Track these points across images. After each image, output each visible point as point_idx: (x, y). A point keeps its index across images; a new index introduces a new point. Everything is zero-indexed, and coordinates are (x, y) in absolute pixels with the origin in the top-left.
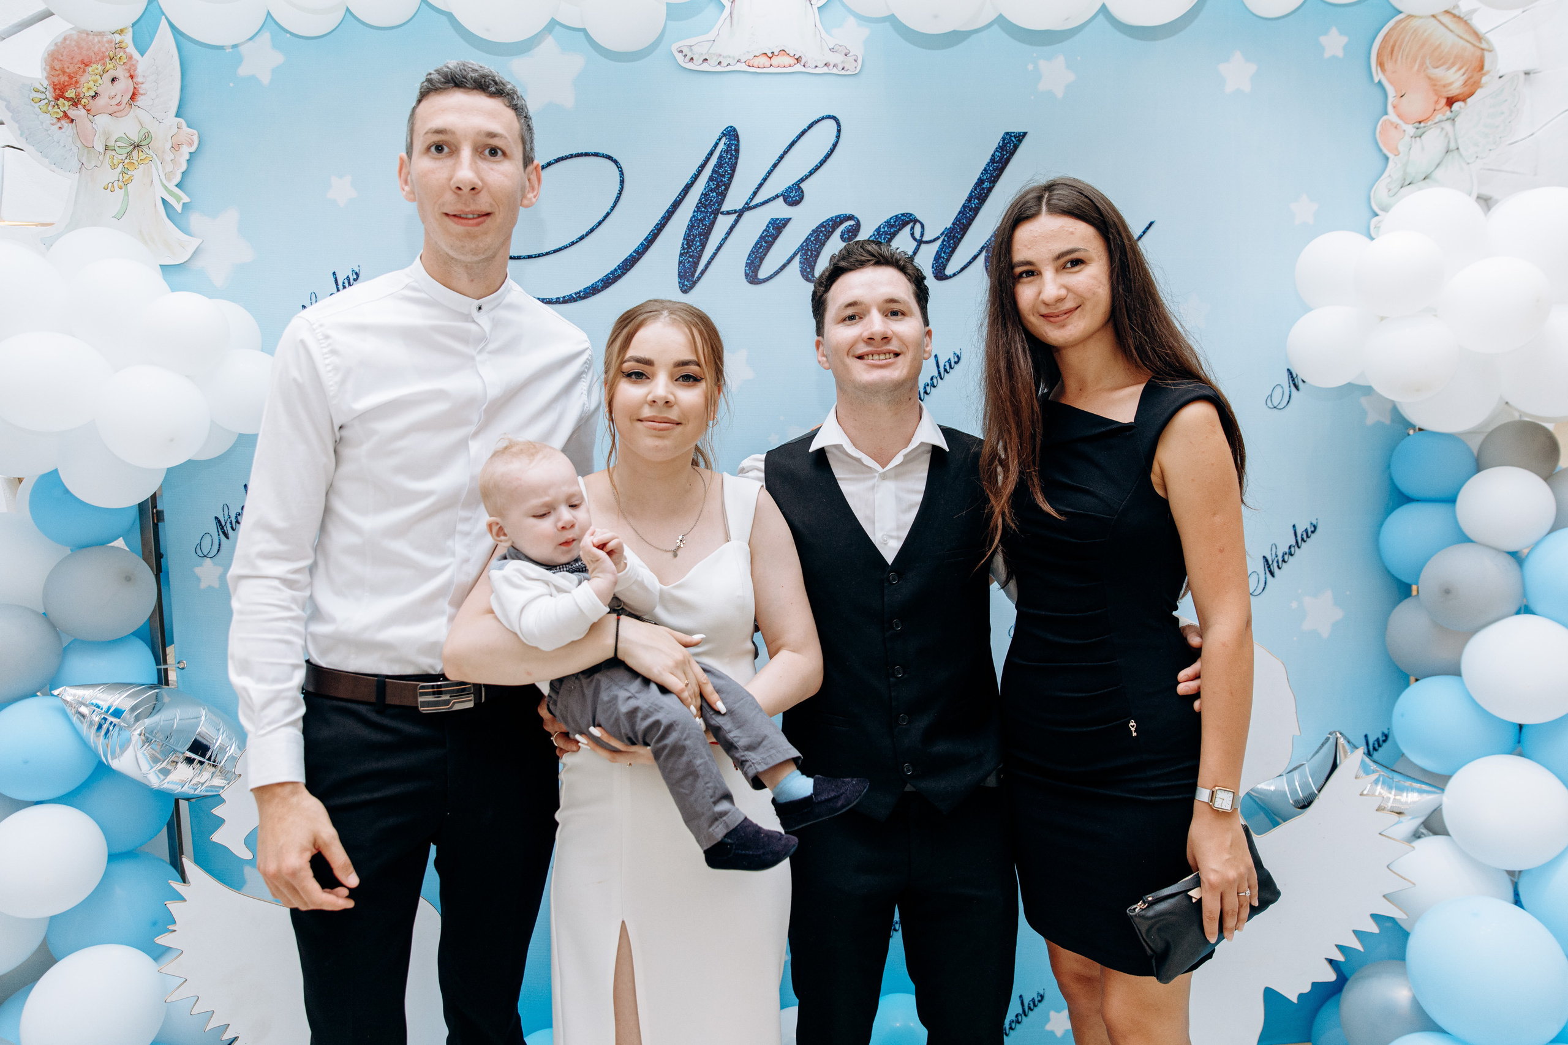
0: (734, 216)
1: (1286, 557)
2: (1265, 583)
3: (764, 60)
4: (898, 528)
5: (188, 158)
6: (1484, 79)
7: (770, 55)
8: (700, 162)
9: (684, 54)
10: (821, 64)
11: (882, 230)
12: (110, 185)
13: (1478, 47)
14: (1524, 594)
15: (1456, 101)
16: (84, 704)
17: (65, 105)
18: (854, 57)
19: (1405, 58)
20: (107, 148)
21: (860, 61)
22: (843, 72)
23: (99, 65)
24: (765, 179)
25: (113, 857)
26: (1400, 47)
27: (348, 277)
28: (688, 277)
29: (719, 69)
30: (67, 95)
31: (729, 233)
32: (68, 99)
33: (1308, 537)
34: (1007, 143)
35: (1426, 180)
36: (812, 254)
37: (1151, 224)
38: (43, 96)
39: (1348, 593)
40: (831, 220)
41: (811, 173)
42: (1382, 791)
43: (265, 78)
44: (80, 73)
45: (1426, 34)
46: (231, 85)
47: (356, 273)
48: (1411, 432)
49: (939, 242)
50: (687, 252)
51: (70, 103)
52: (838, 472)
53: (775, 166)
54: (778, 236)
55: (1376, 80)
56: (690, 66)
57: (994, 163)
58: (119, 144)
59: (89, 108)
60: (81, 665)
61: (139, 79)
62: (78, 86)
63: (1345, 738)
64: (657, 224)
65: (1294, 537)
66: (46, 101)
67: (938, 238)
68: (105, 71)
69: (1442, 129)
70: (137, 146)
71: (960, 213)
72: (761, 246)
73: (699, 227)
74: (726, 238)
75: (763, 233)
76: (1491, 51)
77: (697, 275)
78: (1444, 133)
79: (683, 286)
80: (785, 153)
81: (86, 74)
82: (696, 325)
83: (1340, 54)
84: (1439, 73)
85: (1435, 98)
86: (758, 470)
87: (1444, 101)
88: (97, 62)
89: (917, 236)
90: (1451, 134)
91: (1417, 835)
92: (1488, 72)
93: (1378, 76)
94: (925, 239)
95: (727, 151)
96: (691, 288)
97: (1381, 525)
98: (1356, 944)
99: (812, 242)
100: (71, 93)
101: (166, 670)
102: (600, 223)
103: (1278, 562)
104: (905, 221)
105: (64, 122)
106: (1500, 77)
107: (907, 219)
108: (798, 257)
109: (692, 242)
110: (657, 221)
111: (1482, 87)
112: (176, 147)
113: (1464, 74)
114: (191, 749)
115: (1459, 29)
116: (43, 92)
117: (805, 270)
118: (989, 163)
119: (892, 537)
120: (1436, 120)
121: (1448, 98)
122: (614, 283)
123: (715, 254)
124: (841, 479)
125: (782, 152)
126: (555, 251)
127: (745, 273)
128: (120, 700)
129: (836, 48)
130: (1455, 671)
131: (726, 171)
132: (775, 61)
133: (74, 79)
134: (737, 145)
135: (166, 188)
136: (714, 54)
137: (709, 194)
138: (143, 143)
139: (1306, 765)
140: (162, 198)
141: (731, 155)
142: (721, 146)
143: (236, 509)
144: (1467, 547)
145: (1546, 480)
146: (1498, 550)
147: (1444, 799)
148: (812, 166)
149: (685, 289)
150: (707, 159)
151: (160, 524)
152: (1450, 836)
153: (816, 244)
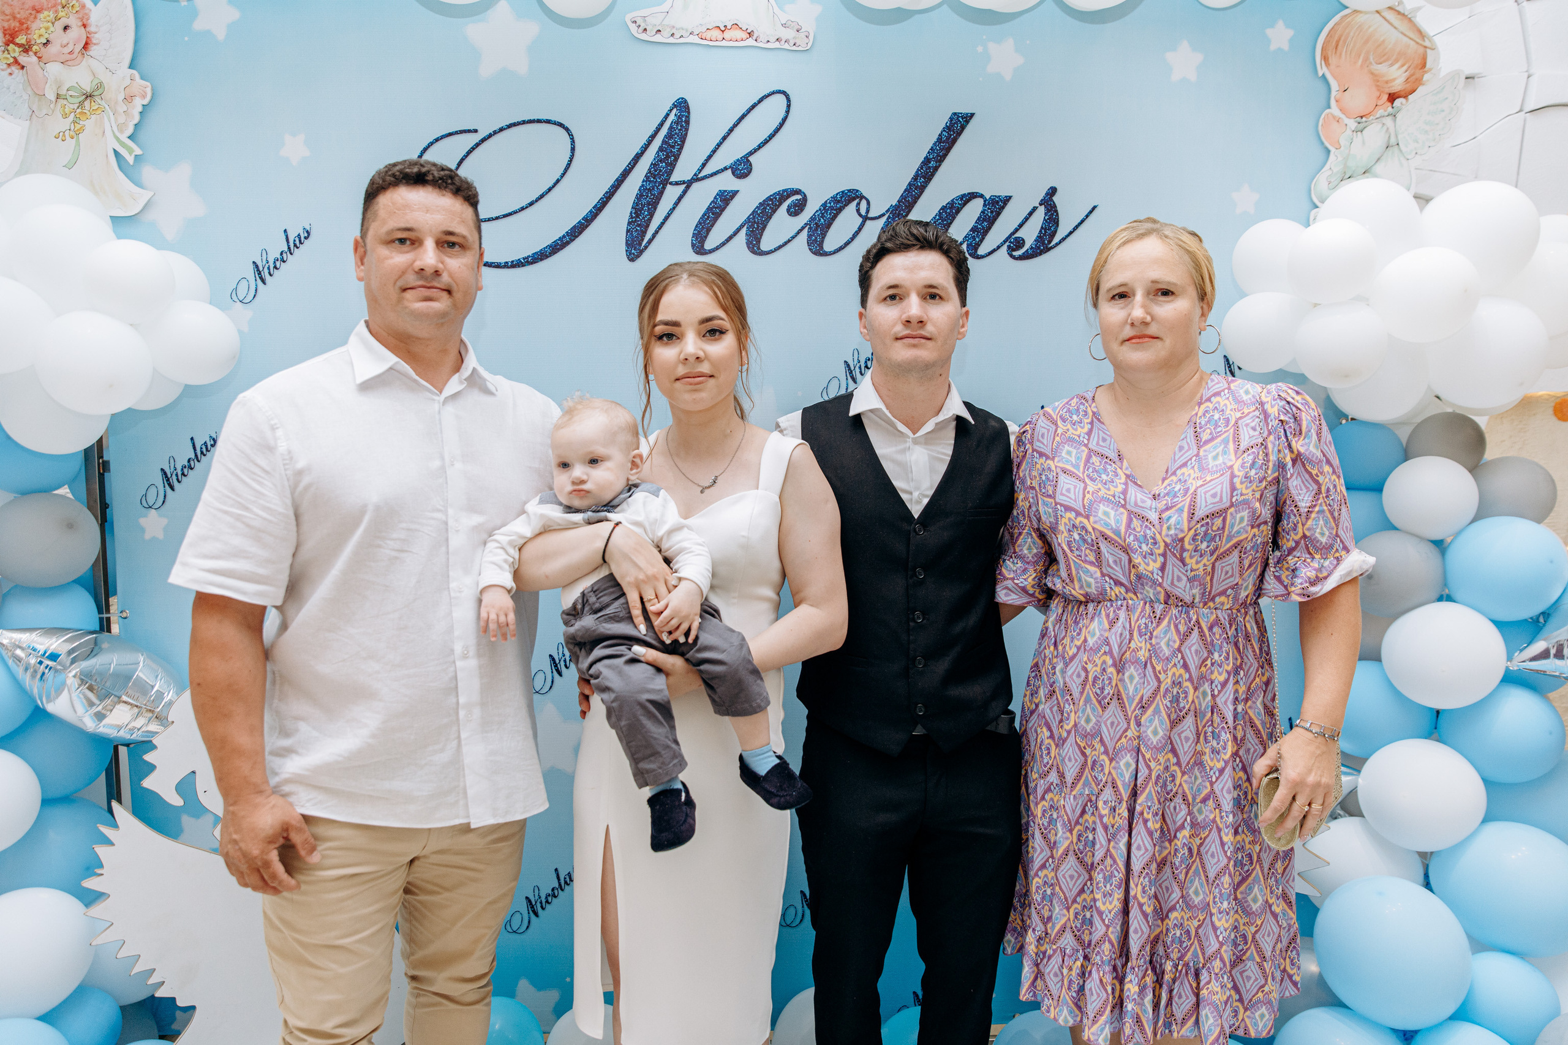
0: (683, 187)
3: (716, 34)
5: (140, 109)
6: (1426, 77)
7: (723, 29)
8: (650, 132)
10: (773, 39)
11: (829, 205)
12: (61, 134)
13: (1421, 45)
14: (1445, 584)
15: (1399, 97)
16: (20, 647)
18: (807, 34)
20: (58, 97)
21: (811, 37)
22: (794, 48)
24: (714, 152)
25: (46, 802)
26: (1345, 42)
27: (299, 235)
28: (635, 246)
29: (671, 40)
31: (677, 204)
32: (19, 45)
34: (956, 123)
35: (1366, 175)
36: (758, 226)
37: (1094, 208)
40: (778, 193)
41: (760, 147)
43: (221, 34)
45: (1371, 30)
46: (186, 39)
47: (307, 232)
48: (1344, 422)
49: (884, 219)
50: (636, 220)
53: (724, 138)
54: (725, 208)
55: (1320, 74)
56: (644, 36)
57: (940, 143)
58: (70, 93)
60: (21, 609)
61: (92, 29)
64: (607, 193)
67: (883, 215)
68: (57, 19)
70: (89, 96)
71: (905, 191)
72: (708, 217)
73: (648, 196)
74: (674, 208)
75: (711, 204)
77: (644, 243)
78: (1385, 128)
79: (631, 254)
80: (735, 126)
83: (1286, 47)
84: (1382, 69)
85: (1378, 94)
87: (1386, 97)
89: (863, 212)
90: (1392, 130)
92: (1430, 70)
93: (1322, 70)
94: (870, 215)
95: (677, 123)
96: (638, 256)
99: (759, 215)
101: (108, 619)
102: (550, 190)
104: (850, 197)
105: (15, 69)
107: (854, 196)
108: (744, 230)
109: (641, 211)
110: (606, 189)
112: (129, 99)
115: (1402, 26)
117: (751, 243)
118: (936, 143)
120: (1378, 116)
122: (562, 248)
123: (662, 224)
125: (731, 125)
126: (505, 216)
127: (692, 242)
128: (56, 644)
130: (1376, 657)
131: (676, 142)
132: (727, 35)
134: (688, 117)
135: (117, 139)
137: (659, 164)
138: (95, 93)
140: (115, 151)
141: (682, 126)
142: (672, 117)
143: (181, 462)
144: (1393, 532)
145: (1470, 471)
146: (1421, 538)
147: (1360, 780)
148: (762, 140)
149: (632, 258)
150: (658, 130)
151: (105, 474)
152: (1364, 817)
153: (762, 217)
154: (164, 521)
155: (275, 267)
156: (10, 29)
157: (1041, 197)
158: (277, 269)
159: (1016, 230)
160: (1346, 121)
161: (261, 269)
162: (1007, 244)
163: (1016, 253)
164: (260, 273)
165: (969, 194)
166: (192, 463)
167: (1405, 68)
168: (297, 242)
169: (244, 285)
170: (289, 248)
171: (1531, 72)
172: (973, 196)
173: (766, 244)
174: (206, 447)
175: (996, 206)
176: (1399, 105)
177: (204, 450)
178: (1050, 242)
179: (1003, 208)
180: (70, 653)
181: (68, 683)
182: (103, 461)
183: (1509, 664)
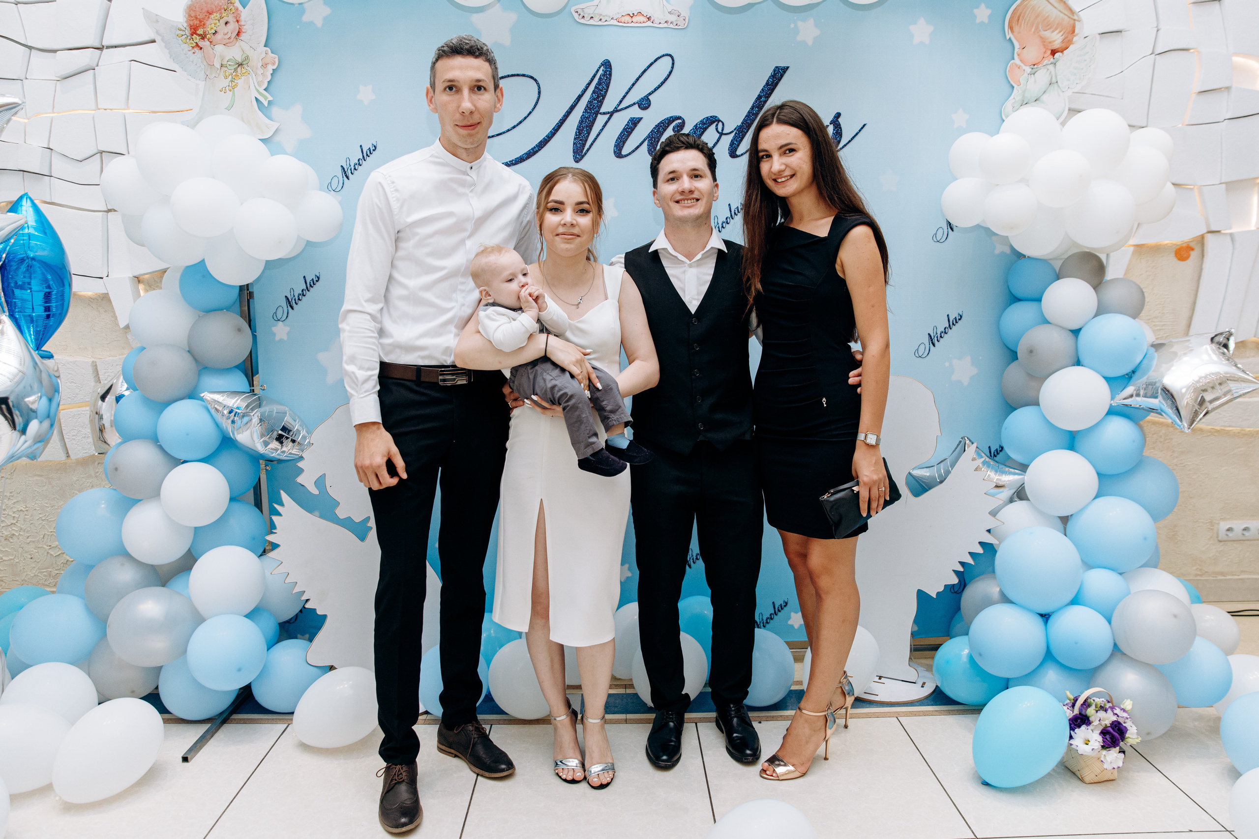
0: (608, 116)
1: (943, 335)
2: (929, 350)
3: (628, 19)
4: (698, 294)
6: (1075, 39)
7: (632, 15)
8: (587, 81)
10: (663, 22)
11: (698, 126)
12: (224, 88)
13: (1072, 19)
14: (1076, 355)
16: (217, 403)
17: (197, 38)
18: (684, 18)
20: (222, 66)
21: (687, 20)
22: (676, 27)
24: (627, 93)
26: (1023, 17)
27: (369, 148)
28: (579, 153)
29: (600, 23)
31: (604, 126)
32: (199, 35)
34: (777, 73)
35: (1037, 102)
36: (655, 140)
37: (864, 125)
38: (184, 33)
39: (981, 358)
40: (667, 119)
41: (655, 90)
42: (990, 473)
43: (319, 23)
45: (1040, 9)
46: (298, 27)
47: (375, 146)
49: (733, 134)
50: (579, 137)
51: (200, 37)
52: (665, 263)
53: (633, 85)
54: (634, 128)
55: (1008, 38)
56: (582, 21)
57: (768, 86)
58: (229, 63)
61: (242, 23)
62: (205, 27)
63: (970, 440)
64: (561, 120)
65: (948, 322)
66: (186, 36)
67: (732, 132)
68: (221, 18)
69: (1048, 69)
70: (240, 65)
71: (746, 116)
72: (624, 134)
73: (586, 122)
74: (603, 129)
75: (625, 126)
76: (1080, 21)
77: (584, 152)
78: (1049, 72)
79: (576, 158)
80: (640, 77)
81: (210, 19)
82: (587, 182)
83: (986, 21)
84: (1047, 34)
85: (1044, 50)
86: (621, 263)
87: (1049, 52)
88: (216, 12)
89: (720, 130)
90: (1053, 73)
91: (1011, 501)
92: (1077, 34)
94: (724, 132)
95: (604, 75)
96: (581, 160)
97: (1000, 316)
98: (970, 560)
99: (655, 133)
100: (200, 31)
102: (525, 118)
103: (937, 337)
104: (712, 120)
105: (196, 49)
106: (1085, 38)
107: (714, 120)
108: (646, 142)
109: (582, 131)
110: (560, 118)
111: (1073, 44)
112: (264, 66)
113: (1062, 36)
114: (282, 430)
116: (185, 31)
118: (765, 86)
119: (695, 299)
120: (1044, 64)
121: (1052, 50)
122: (533, 155)
123: (596, 139)
124: (667, 267)
125: (638, 76)
126: (498, 135)
127: (614, 151)
128: (238, 402)
129: (673, 11)
130: (1036, 403)
131: (603, 87)
132: (634, 19)
133: (203, 23)
134: (611, 72)
135: (258, 91)
136: (597, 14)
137: (592, 102)
138: (244, 63)
139: (948, 459)
140: (256, 97)
141: (607, 77)
142: (601, 72)
143: (298, 291)
144: (1047, 326)
145: (1095, 288)
146: (1063, 328)
147: (1026, 478)
148: (656, 85)
150: (592, 80)
151: (251, 301)
152: (1028, 500)
153: (657, 134)
154: (288, 329)
155: (355, 169)
157: (831, 119)
158: (356, 170)
160: (1024, 67)
161: (346, 170)
164: (345, 173)
166: (304, 292)
167: (1062, 33)
168: (369, 153)
169: (335, 180)
170: (363, 157)
171: (1159, 27)
174: (313, 283)
180: (247, 407)
181: (254, 421)
182: (249, 292)
183: (1112, 402)
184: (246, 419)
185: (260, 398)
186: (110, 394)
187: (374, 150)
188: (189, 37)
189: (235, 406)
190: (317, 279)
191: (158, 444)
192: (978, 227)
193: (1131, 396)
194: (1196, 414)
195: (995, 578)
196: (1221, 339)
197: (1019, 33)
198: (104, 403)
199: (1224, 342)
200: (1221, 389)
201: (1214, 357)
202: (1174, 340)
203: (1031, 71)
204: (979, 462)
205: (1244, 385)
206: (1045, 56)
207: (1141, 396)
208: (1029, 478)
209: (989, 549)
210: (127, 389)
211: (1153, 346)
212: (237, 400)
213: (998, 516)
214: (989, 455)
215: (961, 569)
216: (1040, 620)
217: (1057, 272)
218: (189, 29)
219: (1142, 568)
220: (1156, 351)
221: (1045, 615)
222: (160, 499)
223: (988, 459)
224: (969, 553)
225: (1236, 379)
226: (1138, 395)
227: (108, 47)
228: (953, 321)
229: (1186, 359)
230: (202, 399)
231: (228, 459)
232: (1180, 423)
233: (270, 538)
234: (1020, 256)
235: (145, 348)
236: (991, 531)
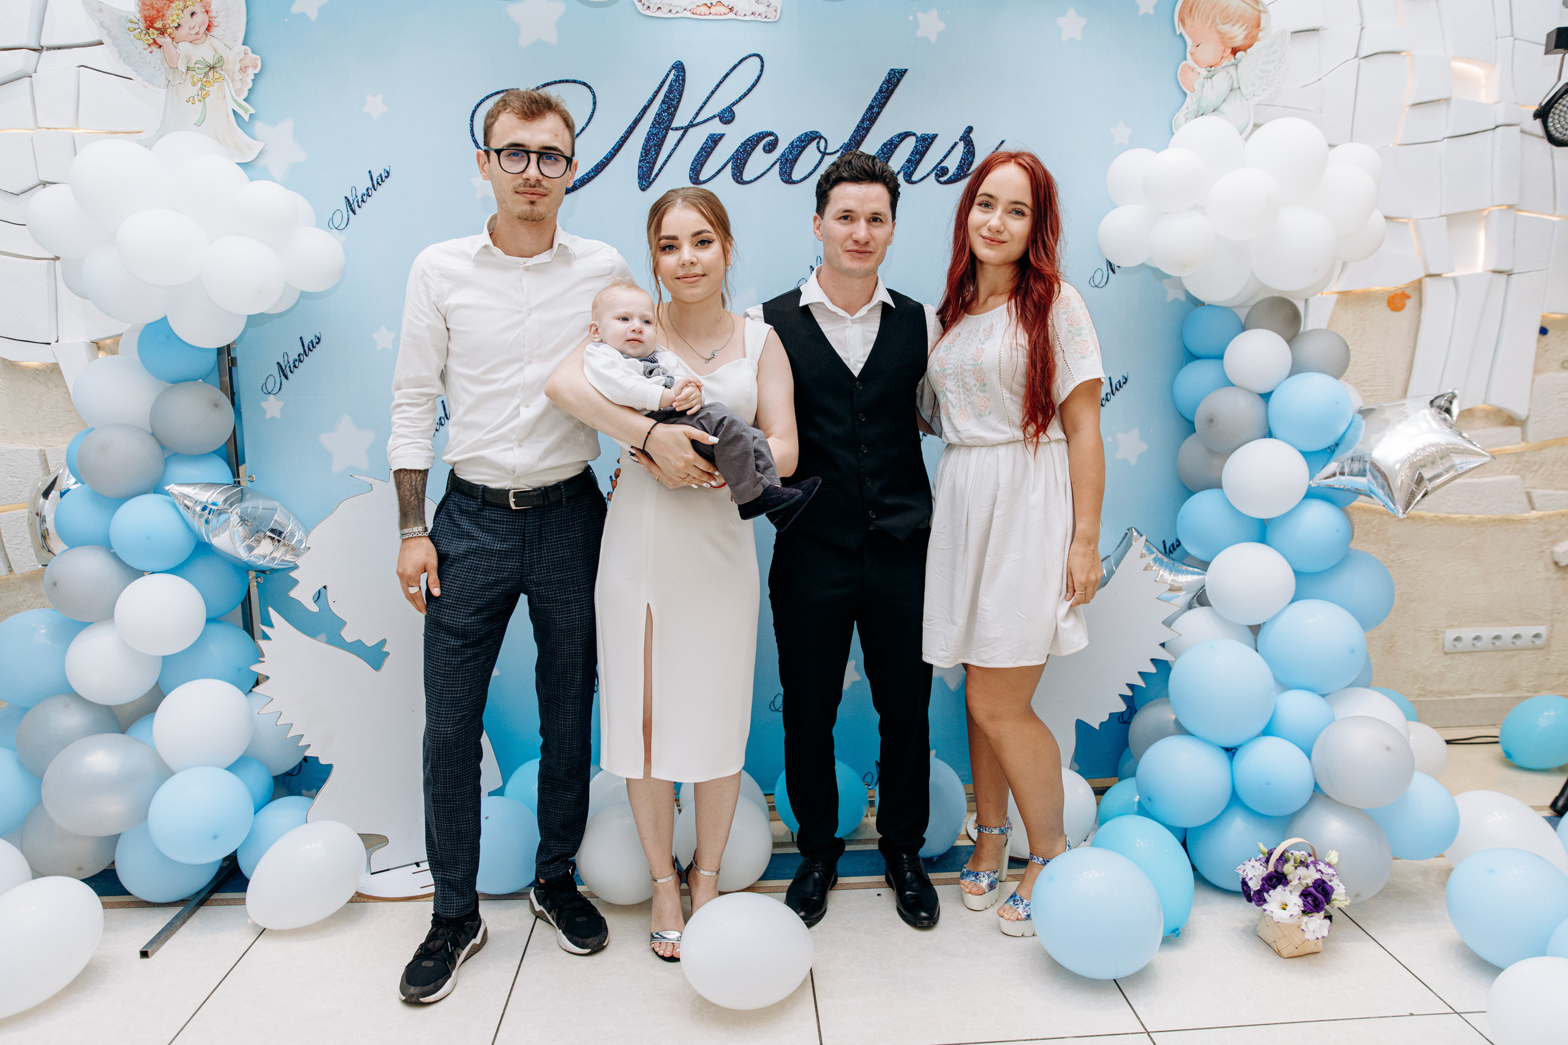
0: (681, 132)
3: (704, 9)
5: (253, 78)
6: (1260, 35)
7: (710, 5)
8: (655, 88)
9: (642, 3)
10: (748, 13)
11: (795, 144)
12: (192, 98)
14: (1267, 424)
16: (187, 498)
17: (154, 34)
18: (775, 8)
19: (1200, 17)
20: (188, 69)
21: (779, 11)
22: (766, 20)
23: (181, 2)
24: (705, 103)
26: (1197, 7)
27: (381, 175)
29: (670, 15)
30: (156, 25)
31: (677, 145)
32: (157, 29)
33: (1120, 387)
34: (892, 78)
35: (1215, 112)
36: (741, 161)
37: (1002, 142)
39: (1151, 430)
40: (756, 135)
41: (741, 99)
42: (1163, 573)
43: (313, 15)
44: (166, 8)
46: (286, 20)
47: (387, 172)
50: (645, 159)
51: (159, 32)
53: (713, 93)
54: (715, 147)
55: (1178, 33)
56: (647, 13)
57: (881, 93)
58: (198, 66)
59: (173, 37)
60: (181, 470)
61: (213, 14)
62: (164, 18)
63: (1138, 532)
64: (622, 137)
66: (139, 30)
68: (186, 7)
69: (1228, 72)
70: (212, 68)
71: (855, 131)
72: (702, 155)
73: (654, 139)
74: (675, 149)
75: (703, 145)
76: (1266, 12)
77: (652, 176)
78: (1229, 75)
79: (642, 185)
80: (721, 82)
81: (171, 9)
83: (1152, 12)
84: (1226, 28)
85: (1223, 48)
87: (1229, 51)
89: (822, 149)
90: (1235, 77)
91: (1190, 607)
92: (1263, 29)
94: (827, 151)
95: (676, 81)
96: (648, 187)
97: (1175, 377)
98: (1140, 682)
99: (741, 153)
100: (159, 25)
101: (240, 478)
104: (812, 137)
105: (154, 48)
107: (815, 136)
108: (730, 165)
109: (649, 152)
110: (622, 135)
111: (1258, 40)
112: (244, 69)
116: (137, 23)
117: (736, 174)
118: (878, 93)
120: (1224, 66)
121: (1233, 48)
122: (588, 182)
123: (666, 161)
125: (718, 82)
127: (690, 176)
130: (1219, 486)
131: (675, 96)
132: (713, 10)
133: (161, 13)
134: (684, 76)
135: (235, 101)
137: (662, 114)
138: (217, 65)
139: (1112, 557)
140: (233, 110)
141: (679, 83)
142: (671, 77)
143: (293, 356)
144: (1230, 390)
145: (1289, 341)
146: (1250, 391)
147: (1207, 578)
148: (742, 93)
149: (643, 189)
150: (661, 87)
151: (233, 368)
152: (1210, 605)
153: (744, 155)
154: (281, 404)
155: (363, 201)
156: (150, 16)
157: (961, 135)
159: (942, 161)
160: (1199, 70)
161: (351, 202)
162: (935, 172)
163: (942, 179)
164: (351, 206)
165: (904, 133)
166: (302, 357)
167: (1244, 27)
168: (380, 181)
169: (338, 215)
170: (373, 185)
171: (1365, 25)
172: (907, 134)
173: (746, 177)
174: (313, 345)
175: (926, 142)
176: (1240, 57)
177: (311, 346)
178: (968, 170)
179: (931, 143)
180: (225, 501)
181: (232, 519)
182: (231, 358)
183: (1311, 482)
184: (223, 517)
185: (244, 490)
186: (54, 489)
187: (386, 177)
188: (145, 32)
189: (210, 501)
190: (317, 341)
191: (112, 551)
192: (1143, 266)
193: (1334, 475)
194: (1413, 495)
195: (1168, 702)
196: (1442, 402)
197: (1192, 27)
198: (47, 501)
199: (1447, 405)
200: (1442, 464)
201: (1435, 425)
202: (1384, 405)
203: (1207, 75)
204: (1150, 559)
205: (1470, 458)
206: (1224, 56)
207: (1346, 474)
208: (1211, 578)
209: (1163, 667)
210: (76, 483)
211: (1360, 412)
212: (213, 493)
213: (1174, 626)
214: (1163, 551)
215: (1130, 694)
216: (1223, 755)
217: (1243, 322)
218: (143, 21)
219: (1350, 689)
220: (1363, 419)
221: (1232, 749)
222: (114, 621)
223: (1160, 556)
224: (1139, 673)
225: (1461, 451)
226: (1342, 474)
227: (49, 49)
228: (1116, 385)
229: (1400, 427)
230: (167, 493)
231: (204, 569)
232: (1393, 507)
233: (257, 668)
234: (1197, 303)
235: (94, 429)
236: (1166, 646)
